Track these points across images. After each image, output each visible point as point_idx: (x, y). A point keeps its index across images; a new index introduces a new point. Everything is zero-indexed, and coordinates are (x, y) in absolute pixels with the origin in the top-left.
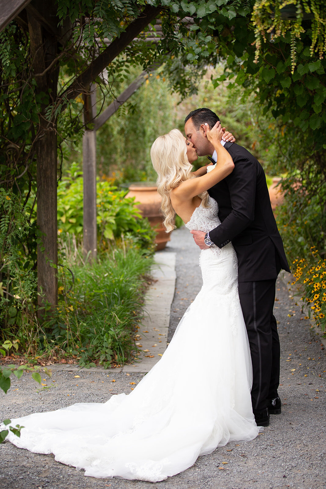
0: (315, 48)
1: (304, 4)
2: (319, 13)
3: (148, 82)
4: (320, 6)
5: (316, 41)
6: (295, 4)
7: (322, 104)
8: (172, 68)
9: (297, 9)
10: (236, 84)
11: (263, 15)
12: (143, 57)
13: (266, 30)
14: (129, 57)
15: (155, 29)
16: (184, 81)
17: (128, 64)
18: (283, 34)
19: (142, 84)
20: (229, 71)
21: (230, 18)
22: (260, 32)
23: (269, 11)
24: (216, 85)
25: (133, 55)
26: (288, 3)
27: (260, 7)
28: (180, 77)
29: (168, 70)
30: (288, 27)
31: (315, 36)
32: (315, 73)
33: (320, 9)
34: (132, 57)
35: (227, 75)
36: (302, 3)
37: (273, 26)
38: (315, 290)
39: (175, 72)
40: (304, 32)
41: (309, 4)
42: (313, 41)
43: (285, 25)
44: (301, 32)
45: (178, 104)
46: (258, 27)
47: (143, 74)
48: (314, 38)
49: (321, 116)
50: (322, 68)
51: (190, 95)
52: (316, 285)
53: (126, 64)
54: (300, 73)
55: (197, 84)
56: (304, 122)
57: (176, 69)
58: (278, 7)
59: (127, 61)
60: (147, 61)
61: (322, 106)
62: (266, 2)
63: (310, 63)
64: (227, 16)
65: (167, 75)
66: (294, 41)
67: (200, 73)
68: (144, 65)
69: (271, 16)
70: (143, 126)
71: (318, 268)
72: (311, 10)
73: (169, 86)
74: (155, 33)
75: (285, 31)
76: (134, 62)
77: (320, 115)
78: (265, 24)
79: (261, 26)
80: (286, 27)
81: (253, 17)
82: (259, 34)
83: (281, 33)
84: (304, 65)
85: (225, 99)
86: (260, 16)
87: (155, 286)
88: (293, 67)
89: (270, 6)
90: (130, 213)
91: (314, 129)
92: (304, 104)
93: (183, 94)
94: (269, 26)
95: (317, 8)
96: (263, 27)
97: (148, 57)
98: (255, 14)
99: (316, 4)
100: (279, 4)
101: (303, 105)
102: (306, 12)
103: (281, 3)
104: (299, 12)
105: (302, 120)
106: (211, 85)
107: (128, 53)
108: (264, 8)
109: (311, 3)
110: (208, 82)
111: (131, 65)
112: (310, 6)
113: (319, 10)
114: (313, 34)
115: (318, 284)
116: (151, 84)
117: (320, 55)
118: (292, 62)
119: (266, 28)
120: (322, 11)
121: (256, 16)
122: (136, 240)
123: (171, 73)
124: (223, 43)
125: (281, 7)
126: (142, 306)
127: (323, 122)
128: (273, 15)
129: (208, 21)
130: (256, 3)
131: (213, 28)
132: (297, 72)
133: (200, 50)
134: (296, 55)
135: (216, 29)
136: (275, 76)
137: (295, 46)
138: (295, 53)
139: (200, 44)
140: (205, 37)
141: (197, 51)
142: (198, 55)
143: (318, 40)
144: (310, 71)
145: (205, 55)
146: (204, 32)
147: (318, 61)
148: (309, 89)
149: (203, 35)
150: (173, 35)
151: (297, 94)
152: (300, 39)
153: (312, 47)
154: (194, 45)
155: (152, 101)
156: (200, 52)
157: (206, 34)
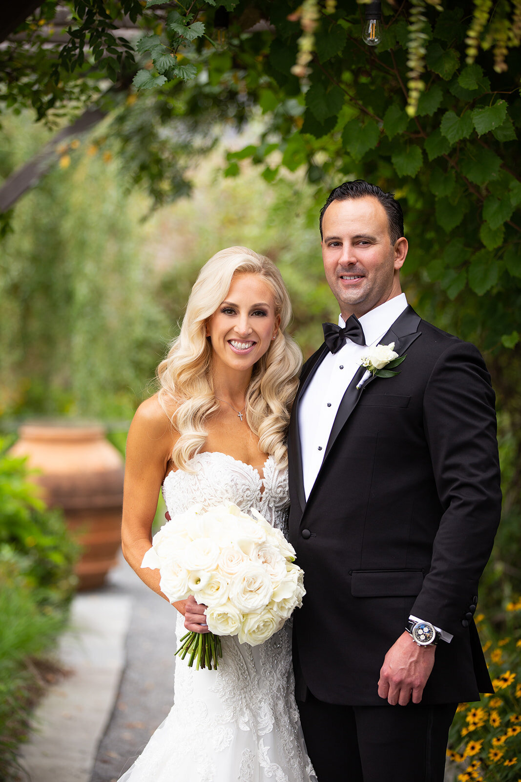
0: (481, 37)
3: (66, 163)
5: (486, 16)
7: (506, 224)
29: (120, 132)
32: (489, 139)
38: (472, 728)
39: (136, 138)
42: (477, 14)
48: (482, 6)
49: (501, 258)
50: (510, 124)
52: (474, 715)
54: (449, 137)
55: (189, 174)
56: (453, 273)
57: (140, 130)
61: (503, 229)
63: (476, 110)
65: (117, 147)
66: (423, 14)
73: (122, 173)
77: (498, 254)
84: (459, 115)
87: (65, 687)
88: (415, 95)
90: (15, 496)
91: (480, 292)
92: (457, 221)
101: (453, 226)
105: (447, 267)
115: (480, 713)
117: (499, 59)
118: (413, 79)
122: (25, 563)
126: (21, 741)
127: (506, 275)
132: (441, 133)
133: (172, 60)
134: (423, 58)
135: (220, 5)
136: (380, 143)
137: (422, 31)
138: (422, 51)
139: (173, 46)
140: (187, 26)
141: (164, 63)
142: (165, 76)
143: (491, 12)
144: (476, 132)
145: (185, 75)
146: (186, 10)
147: (499, 104)
148: (471, 183)
149: (182, 21)
150: (104, 17)
151: (437, 194)
152: (440, 8)
153: (472, 34)
154: (157, 46)
155: (93, 218)
156: (170, 67)
157: (190, 16)
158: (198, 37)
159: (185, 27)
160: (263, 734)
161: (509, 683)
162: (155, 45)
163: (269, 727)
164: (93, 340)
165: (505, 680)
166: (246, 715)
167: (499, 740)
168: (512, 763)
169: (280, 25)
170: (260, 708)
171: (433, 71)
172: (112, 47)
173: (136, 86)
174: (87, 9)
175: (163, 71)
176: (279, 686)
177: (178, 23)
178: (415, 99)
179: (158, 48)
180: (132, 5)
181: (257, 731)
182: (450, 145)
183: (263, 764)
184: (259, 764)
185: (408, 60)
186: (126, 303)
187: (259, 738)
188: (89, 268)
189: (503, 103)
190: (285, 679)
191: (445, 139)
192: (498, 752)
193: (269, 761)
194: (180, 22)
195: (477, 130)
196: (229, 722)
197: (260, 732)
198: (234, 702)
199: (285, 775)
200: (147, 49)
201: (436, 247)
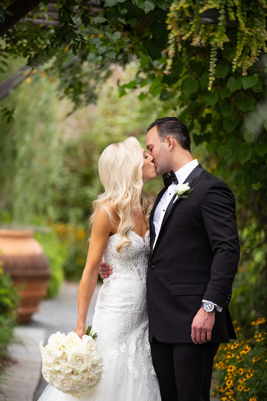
0: (238, 61)
1: (229, 9)
2: (246, 21)
3: (29, 80)
4: (248, 12)
5: (241, 53)
6: (218, 8)
8: (65, 64)
9: (219, 15)
10: (150, 95)
11: (180, 17)
12: (27, 47)
13: (181, 36)
14: (9, 45)
15: (46, 9)
16: (80, 84)
17: (7, 54)
18: (203, 42)
19: (21, 82)
20: (143, 75)
21: (147, 10)
22: (175, 37)
23: (187, 14)
24: (122, 93)
25: (14, 42)
26: (210, 7)
27: (178, 9)
28: (75, 79)
29: (60, 66)
30: (209, 33)
31: (240, 47)
32: (250, 91)
33: (248, 16)
34: (12, 45)
35: (139, 81)
36: (226, 8)
37: (190, 33)
39: (69, 70)
40: (228, 40)
41: (235, 8)
42: (237, 52)
43: (206, 31)
44: (224, 40)
45: (69, 115)
46: (173, 31)
47: (23, 69)
48: (239, 49)
49: (254, 147)
50: (260, 84)
51: (86, 105)
52: (231, 368)
53: (4, 53)
54: (231, 89)
55: (96, 91)
56: (231, 152)
57: (71, 66)
58: (198, 10)
59: (6, 50)
60: (33, 53)
62: (185, 3)
64: (142, 8)
65: (57, 74)
66: (216, 51)
67: (103, 74)
68: (29, 59)
69: (190, 20)
70: (14, 143)
71: (234, 346)
72: (236, 17)
73: (59, 89)
74: (46, 15)
75: (206, 38)
76: (15, 53)
77: (252, 145)
78: (182, 29)
79: (176, 31)
80: (207, 34)
81: (168, 19)
82: (174, 40)
83: (201, 40)
84: (236, 79)
85: (135, 115)
86: (176, 19)
87: (14, 368)
88: (211, 82)
89: (190, 9)
91: (243, 162)
93: (77, 101)
94: (186, 31)
95: (243, 15)
96: (178, 32)
97: (35, 47)
98: (171, 16)
99: (243, 10)
100: (200, 7)
101: (231, 130)
102: (230, 19)
103: (202, 6)
104: (222, 18)
106: (116, 92)
107: (9, 39)
108: (183, 10)
109: (237, 9)
110: (112, 88)
111: (10, 55)
112: (235, 12)
113: (245, 18)
114: (238, 45)
116: (32, 84)
117: (244, 71)
118: (210, 76)
119: (182, 34)
120: (249, 19)
121: (172, 19)
123: (62, 71)
124: (136, 40)
125: (201, 11)
128: (192, 18)
129: (118, 11)
130: (174, 3)
131: (123, 21)
132: (227, 86)
133: (105, 49)
134: (215, 68)
135: (128, 24)
136: (199, 90)
137: (215, 57)
138: (215, 65)
139: (106, 42)
140: (112, 33)
141: (101, 50)
142: (102, 56)
143: (243, 52)
144: (243, 88)
145: (111, 57)
146: (112, 26)
147: (255, 75)
148: (241, 110)
149: (110, 30)
150: (73, 25)
151: (224, 115)
152: (223, 49)
153: (235, 60)
154: (99, 42)
155: (31, 108)
156: (104, 52)
157: (114, 29)
158: (118, 39)
159: (112, 34)
160: (130, 354)
161: (248, 351)
162: (97, 42)
163: (133, 351)
164: (27, 180)
165: (246, 350)
166: (124, 345)
167: (242, 380)
168: (248, 390)
169: (155, 32)
170: (130, 343)
171: (225, 57)
172: (75, 39)
173: (88, 60)
174: (64, 20)
175: (101, 54)
176: (140, 333)
177: (108, 32)
178: (211, 84)
179: (99, 43)
180: (86, 20)
181: (128, 353)
182: (231, 93)
183: (129, 367)
184: (128, 367)
185: (209, 68)
186: (46, 159)
187: (128, 356)
188: (27, 137)
189: (257, 75)
190: (143, 331)
191: (229, 90)
192: (242, 387)
193: (132, 366)
194: (109, 31)
195: (243, 87)
196: (116, 348)
197: (129, 353)
198: (119, 339)
199: (138, 373)
200: (94, 43)
201: (225, 139)
